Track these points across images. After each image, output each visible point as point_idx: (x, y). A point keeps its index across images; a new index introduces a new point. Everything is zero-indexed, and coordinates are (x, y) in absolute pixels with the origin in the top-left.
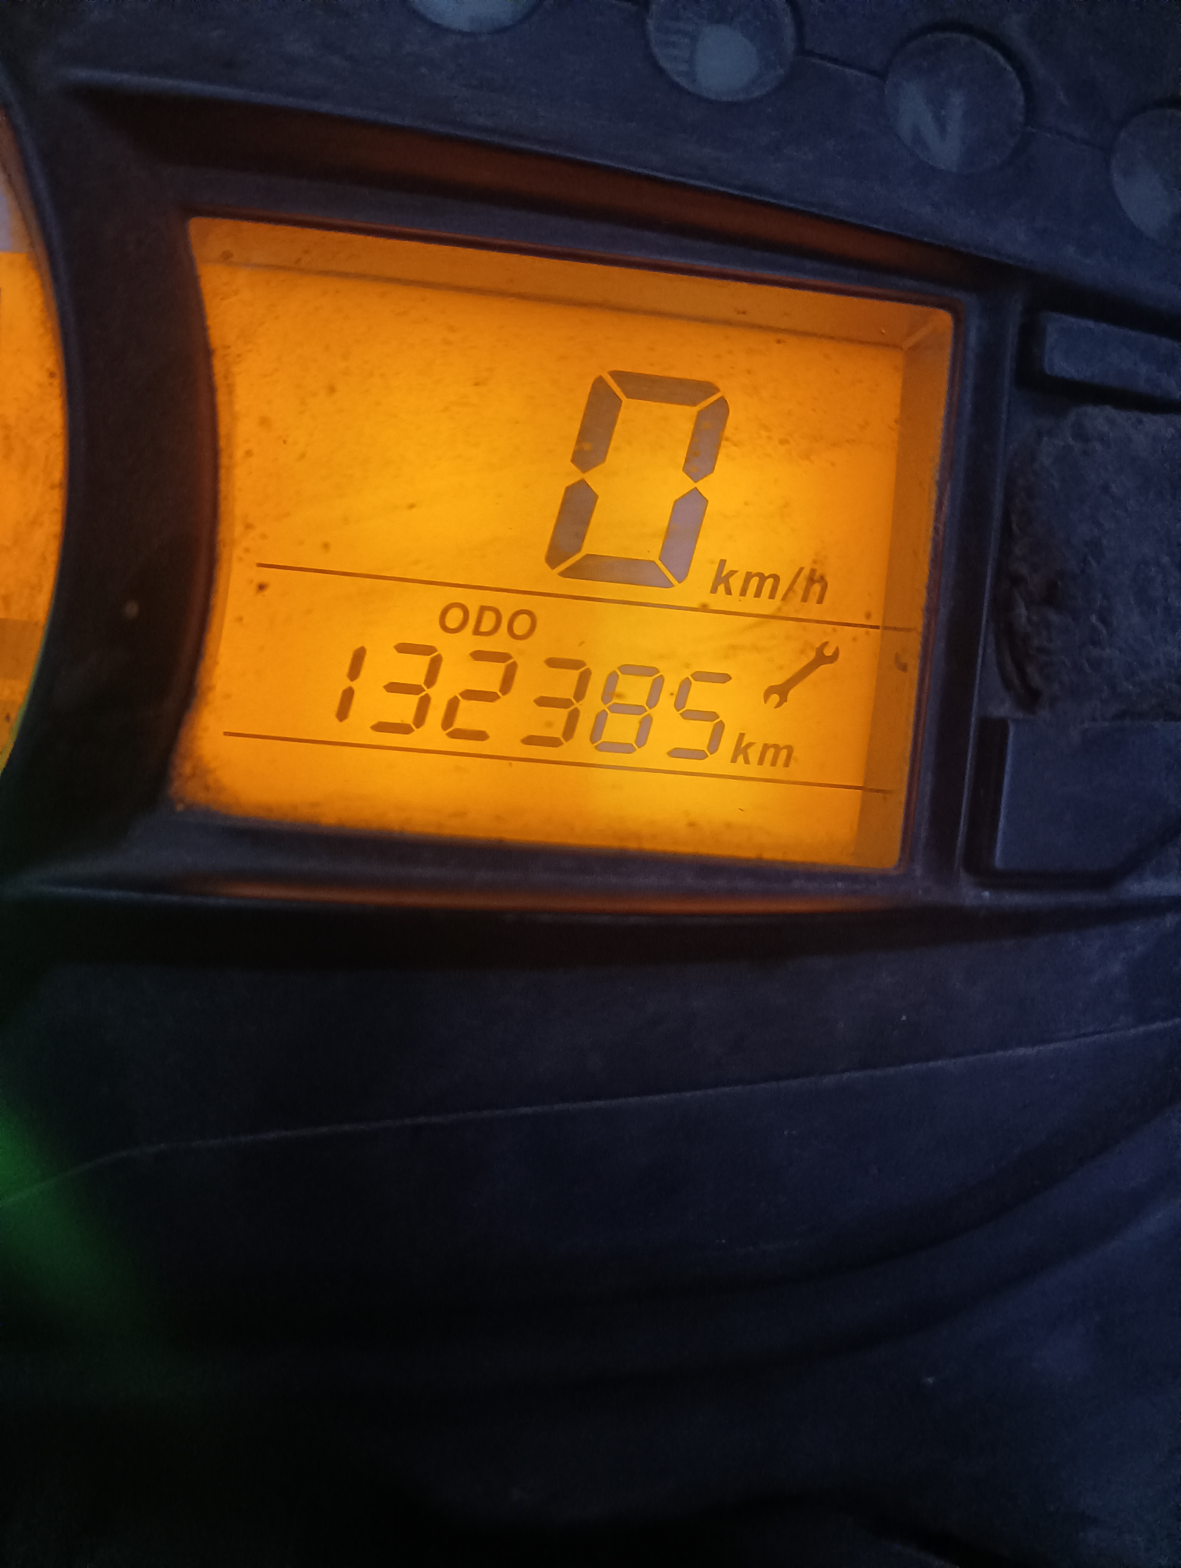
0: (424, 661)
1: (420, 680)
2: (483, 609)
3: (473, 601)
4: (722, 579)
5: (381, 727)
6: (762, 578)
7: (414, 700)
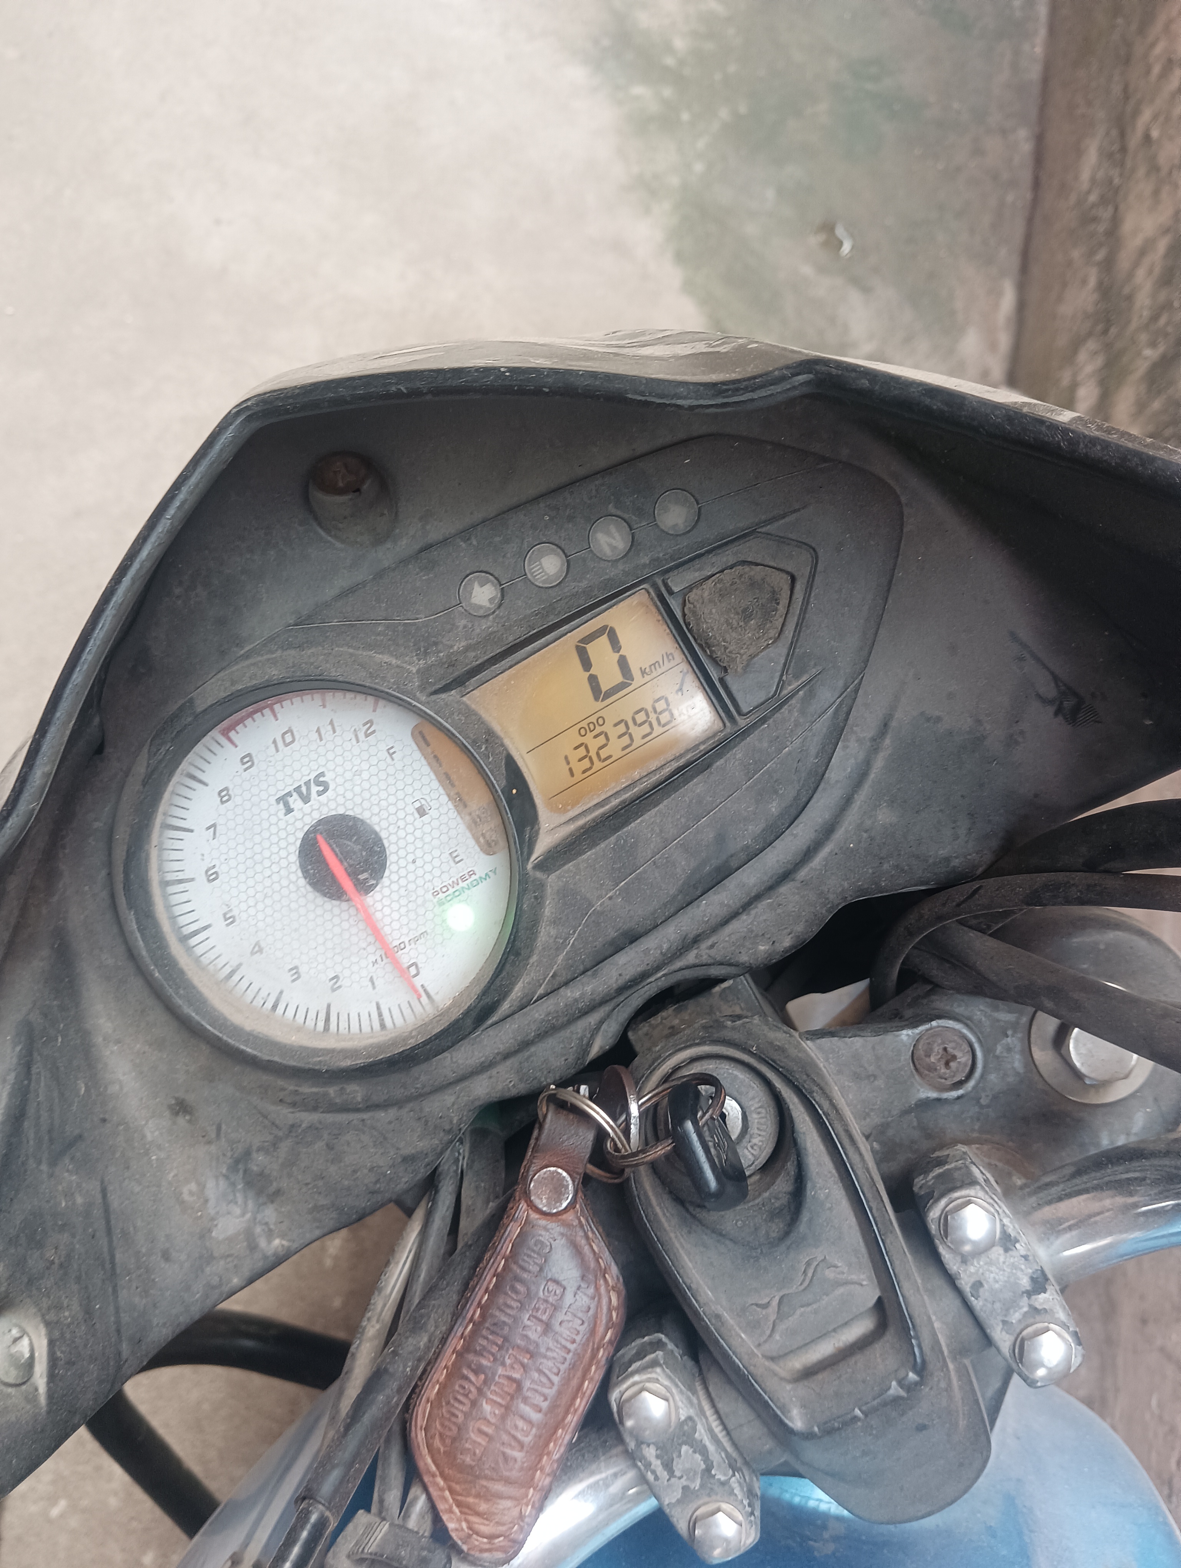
0: (583, 748)
1: (585, 753)
2: (588, 724)
3: (584, 724)
4: (643, 672)
5: (584, 772)
6: (654, 664)
7: (587, 759)
